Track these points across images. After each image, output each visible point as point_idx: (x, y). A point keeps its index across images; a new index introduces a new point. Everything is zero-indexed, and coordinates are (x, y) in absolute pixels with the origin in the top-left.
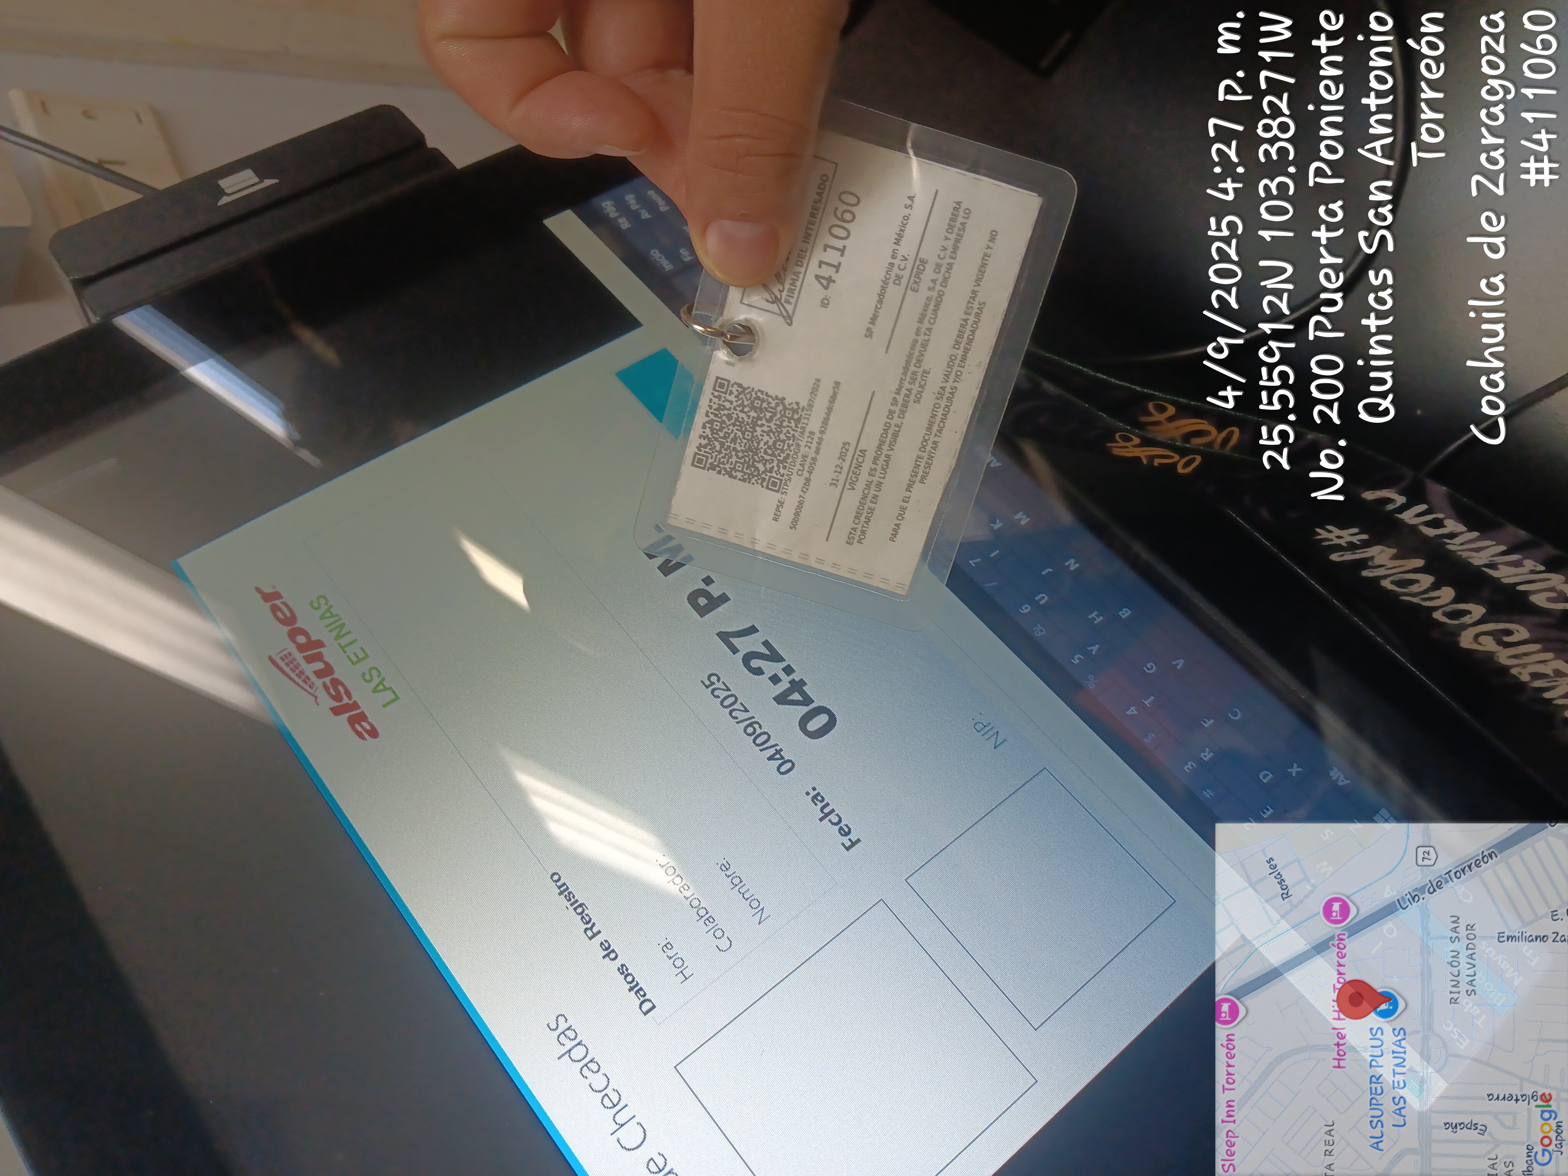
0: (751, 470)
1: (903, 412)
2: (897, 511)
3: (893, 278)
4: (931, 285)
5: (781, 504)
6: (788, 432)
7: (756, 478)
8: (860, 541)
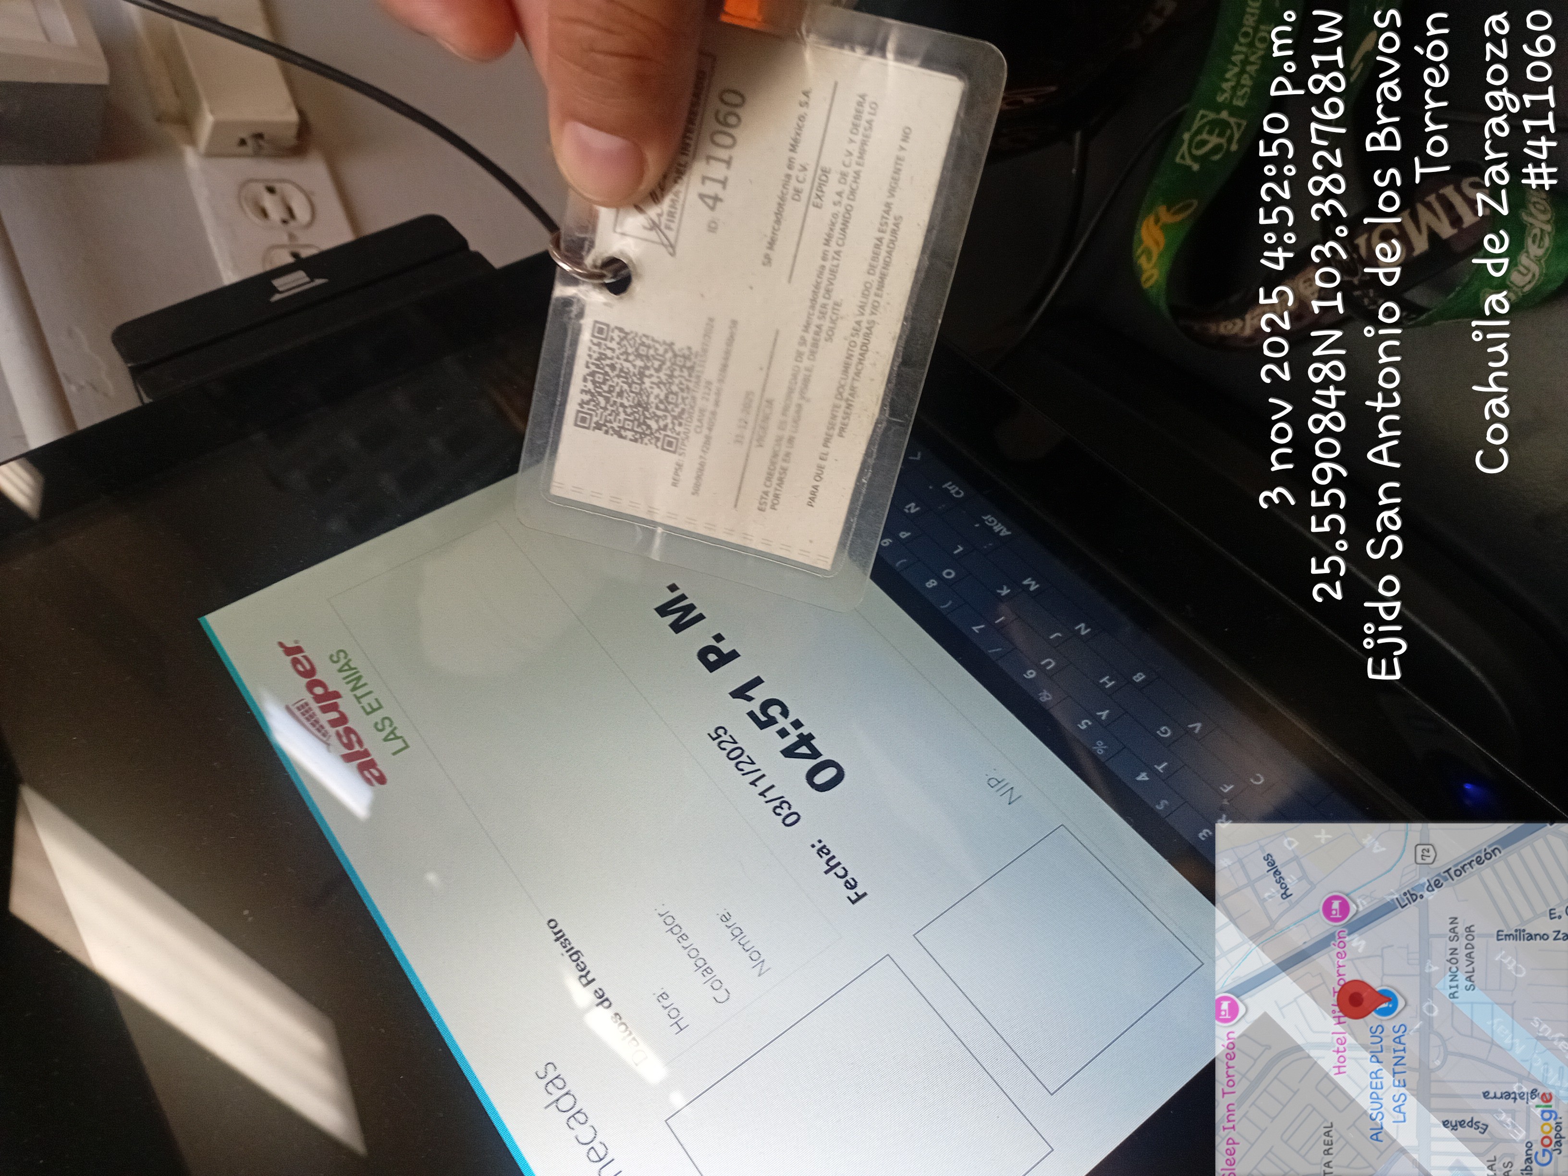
0: (642, 429)
1: (813, 353)
2: (814, 470)
3: (791, 191)
4: (837, 198)
5: (679, 466)
6: (681, 383)
7: (649, 438)
8: (773, 507)
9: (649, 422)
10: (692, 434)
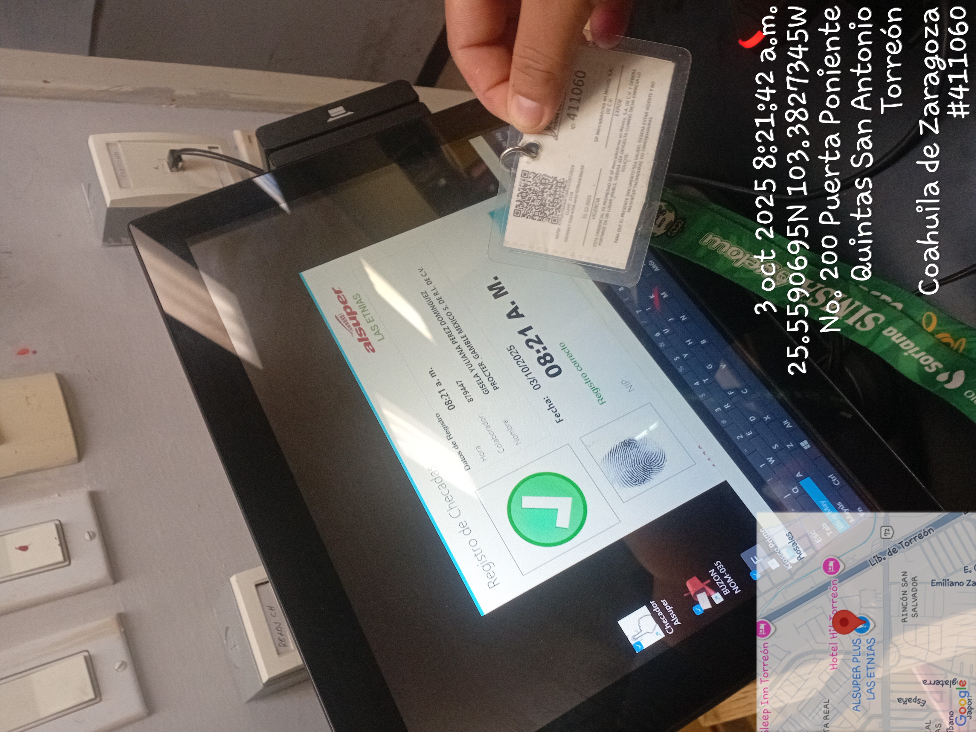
0: (543, 215)
1: (616, 177)
2: (617, 227)
3: (605, 110)
4: (625, 112)
5: (559, 230)
6: (560, 194)
7: (545, 219)
8: (600, 244)
9: (545, 212)
10: (565, 216)
